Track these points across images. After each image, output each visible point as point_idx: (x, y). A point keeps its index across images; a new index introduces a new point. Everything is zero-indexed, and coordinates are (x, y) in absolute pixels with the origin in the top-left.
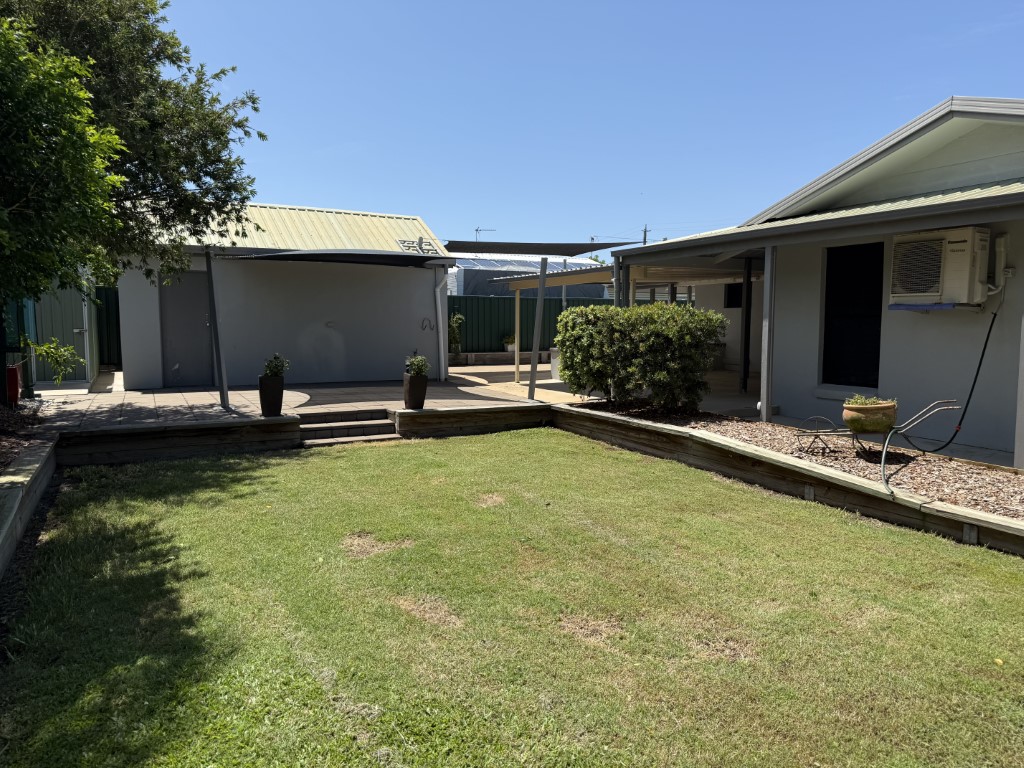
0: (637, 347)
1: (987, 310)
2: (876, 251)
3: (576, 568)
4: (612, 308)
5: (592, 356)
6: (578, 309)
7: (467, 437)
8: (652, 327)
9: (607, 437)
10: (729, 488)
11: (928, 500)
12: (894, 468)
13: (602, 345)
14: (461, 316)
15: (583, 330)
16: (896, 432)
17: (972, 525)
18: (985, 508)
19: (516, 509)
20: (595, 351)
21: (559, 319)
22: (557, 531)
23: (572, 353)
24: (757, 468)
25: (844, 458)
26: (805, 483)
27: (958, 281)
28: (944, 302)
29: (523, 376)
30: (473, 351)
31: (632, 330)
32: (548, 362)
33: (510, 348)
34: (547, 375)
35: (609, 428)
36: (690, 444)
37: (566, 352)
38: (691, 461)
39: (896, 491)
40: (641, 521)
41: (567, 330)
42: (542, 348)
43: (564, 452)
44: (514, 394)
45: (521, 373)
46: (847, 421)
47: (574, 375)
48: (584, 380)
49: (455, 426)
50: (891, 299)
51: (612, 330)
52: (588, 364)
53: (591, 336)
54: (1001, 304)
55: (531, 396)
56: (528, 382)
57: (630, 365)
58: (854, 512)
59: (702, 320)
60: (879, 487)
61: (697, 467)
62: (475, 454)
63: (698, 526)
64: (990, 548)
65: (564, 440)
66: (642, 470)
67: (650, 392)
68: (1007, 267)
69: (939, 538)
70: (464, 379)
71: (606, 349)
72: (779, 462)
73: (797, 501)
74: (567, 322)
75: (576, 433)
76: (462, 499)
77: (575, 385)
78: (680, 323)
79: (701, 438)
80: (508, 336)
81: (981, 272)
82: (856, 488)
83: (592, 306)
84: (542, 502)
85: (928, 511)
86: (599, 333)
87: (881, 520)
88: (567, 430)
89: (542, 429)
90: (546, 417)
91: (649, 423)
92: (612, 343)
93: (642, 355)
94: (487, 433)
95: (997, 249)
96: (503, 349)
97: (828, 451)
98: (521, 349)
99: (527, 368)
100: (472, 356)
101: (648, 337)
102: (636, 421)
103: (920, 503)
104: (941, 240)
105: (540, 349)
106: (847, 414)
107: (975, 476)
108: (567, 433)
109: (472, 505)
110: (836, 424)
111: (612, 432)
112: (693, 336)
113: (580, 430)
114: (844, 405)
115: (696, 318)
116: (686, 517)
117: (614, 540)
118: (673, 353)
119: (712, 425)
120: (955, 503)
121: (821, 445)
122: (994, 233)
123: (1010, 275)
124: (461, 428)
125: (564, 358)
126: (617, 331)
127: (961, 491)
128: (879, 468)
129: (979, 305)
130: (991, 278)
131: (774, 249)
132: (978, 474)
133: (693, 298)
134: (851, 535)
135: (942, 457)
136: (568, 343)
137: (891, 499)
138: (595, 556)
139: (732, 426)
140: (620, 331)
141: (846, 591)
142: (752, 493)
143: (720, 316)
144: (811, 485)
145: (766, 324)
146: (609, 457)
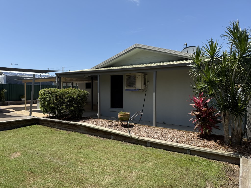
0: (64, 100)
1: (144, 91)
2: (121, 77)
3: (48, 177)
4: (56, 89)
5: (50, 103)
6: (45, 89)
7: (7, 131)
8: (69, 95)
9: (56, 127)
10: (92, 139)
11: (139, 137)
12: (130, 129)
13: (54, 100)
14: (6, 90)
15: (47, 96)
16: (130, 120)
17: (148, 142)
18: (151, 137)
19: (26, 157)
20: (51, 102)
21: (39, 92)
22: (41, 164)
23: (44, 102)
24: (99, 132)
25: (119, 127)
26: (111, 135)
27: (139, 85)
28: (137, 89)
29: (28, 108)
30: (10, 101)
31: (63, 96)
32: (36, 103)
33: (23, 99)
34: (36, 107)
35: (56, 124)
36: (81, 127)
37: (42, 102)
38: (81, 131)
39: (131, 135)
40: (69, 154)
41: (42, 95)
42: (34, 99)
43: (42, 133)
44: (25, 114)
45: (27, 107)
46: (119, 118)
47: (45, 109)
48: (48, 110)
49: (2, 127)
50: (126, 88)
51: (57, 96)
52: (49, 105)
53: (50, 97)
54: (147, 90)
55: (30, 115)
56: (29, 110)
57: (63, 105)
58: (123, 141)
59: (82, 93)
60: (128, 134)
61: (83, 133)
62: (9, 137)
63: (86, 153)
64: (153, 147)
65: (42, 129)
66: (67, 136)
67: (68, 113)
68: (148, 82)
69: (142, 146)
70: (6, 110)
71: (55, 101)
72: (104, 130)
73: (109, 140)
74: (42, 93)
75: (46, 126)
76: (4, 156)
77: (45, 111)
78: (77, 94)
79: (84, 125)
80: (23, 96)
81: (143, 83)
82: (122, 135)
83: (50, 88)
84: (35, 153)
85: (139, 140)
86: (53, 96)
87: (129, 143)
88: (43, 125)
89: (35, 126)
90: (36, 121)
91: (69, 122)
92: (57, 99)
93: (66, 103)
94: (15, 128)
95: (146, 78)
96: (21, 100)
97: (115, 126)
98: (27, 100)
99: (29, 105)
100: (9, 102)
101: (68, 98)
102: (65, 121)
103: (137, 138)
104: (135, 75)
105: (33, 100)
106: (119, 116)
107: (147, 129)
108: (43, 126)
109: (9, 158)
110: (117, 119)
111: (57, 125)
112: (80, 97)
113: (47, 125)
114: (118, 114)
115: (81, 92)
116: (82, 151)
117: (61, 163)
118: (75, 102)
119: (86, 121)
120: (144, 137)
121: (113, 124)
122: (145, 74)
123: (148, 83)
124: (5, 128)
125: (41, 103)
126: (58, 96)
127: (145, 133)
128: (127, 129)
129: (143, 90)
130: (145, 84)
131: (100, 75)
132: (147, 128)
133: (78, 85)
134: (124, 149)
135: (139, 125)
136: (42, 99)
137: (131, 137)
138: (55, 171)
139: (92, 121)
140: (59, 96)
141: (126, 168)
142: (98, 139)
143: (87, 92)
144: (112, 135)
145: (98, 94)
146: (57, 133)
